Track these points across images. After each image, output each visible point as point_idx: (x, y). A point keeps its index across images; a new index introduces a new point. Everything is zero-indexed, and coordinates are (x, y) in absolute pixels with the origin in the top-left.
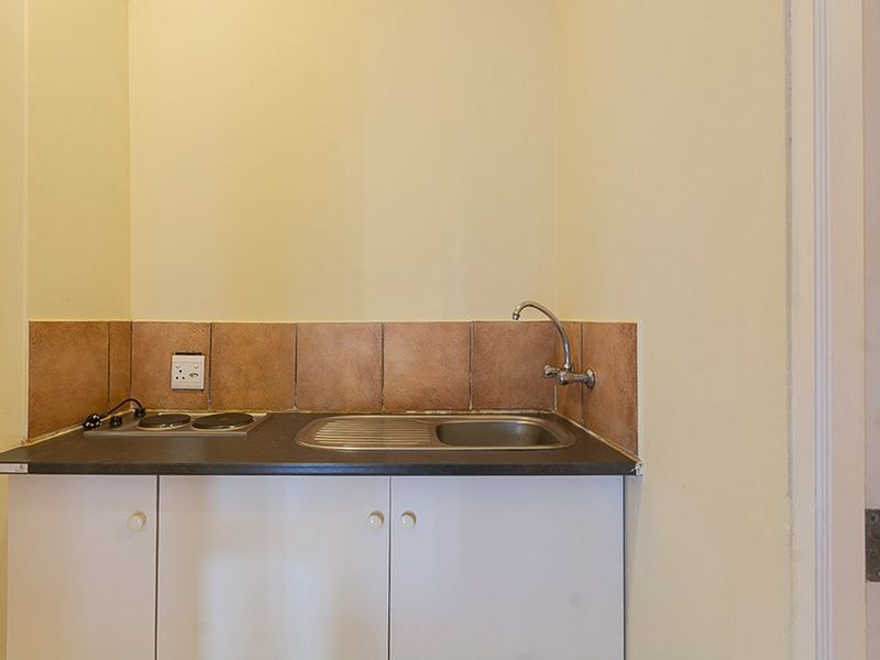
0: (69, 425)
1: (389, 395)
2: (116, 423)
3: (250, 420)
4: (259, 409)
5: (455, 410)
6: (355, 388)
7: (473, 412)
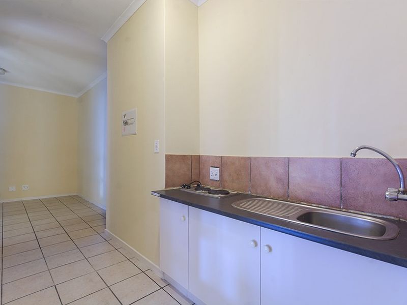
0: (178, 186)
1: (292, 192)
2: (189, 187)
3: (228, 193)
4: (233, 190)
5: (331, 207)
6: (275, 187)
7: (344, 210)
